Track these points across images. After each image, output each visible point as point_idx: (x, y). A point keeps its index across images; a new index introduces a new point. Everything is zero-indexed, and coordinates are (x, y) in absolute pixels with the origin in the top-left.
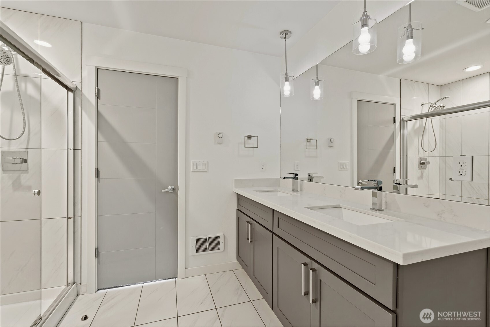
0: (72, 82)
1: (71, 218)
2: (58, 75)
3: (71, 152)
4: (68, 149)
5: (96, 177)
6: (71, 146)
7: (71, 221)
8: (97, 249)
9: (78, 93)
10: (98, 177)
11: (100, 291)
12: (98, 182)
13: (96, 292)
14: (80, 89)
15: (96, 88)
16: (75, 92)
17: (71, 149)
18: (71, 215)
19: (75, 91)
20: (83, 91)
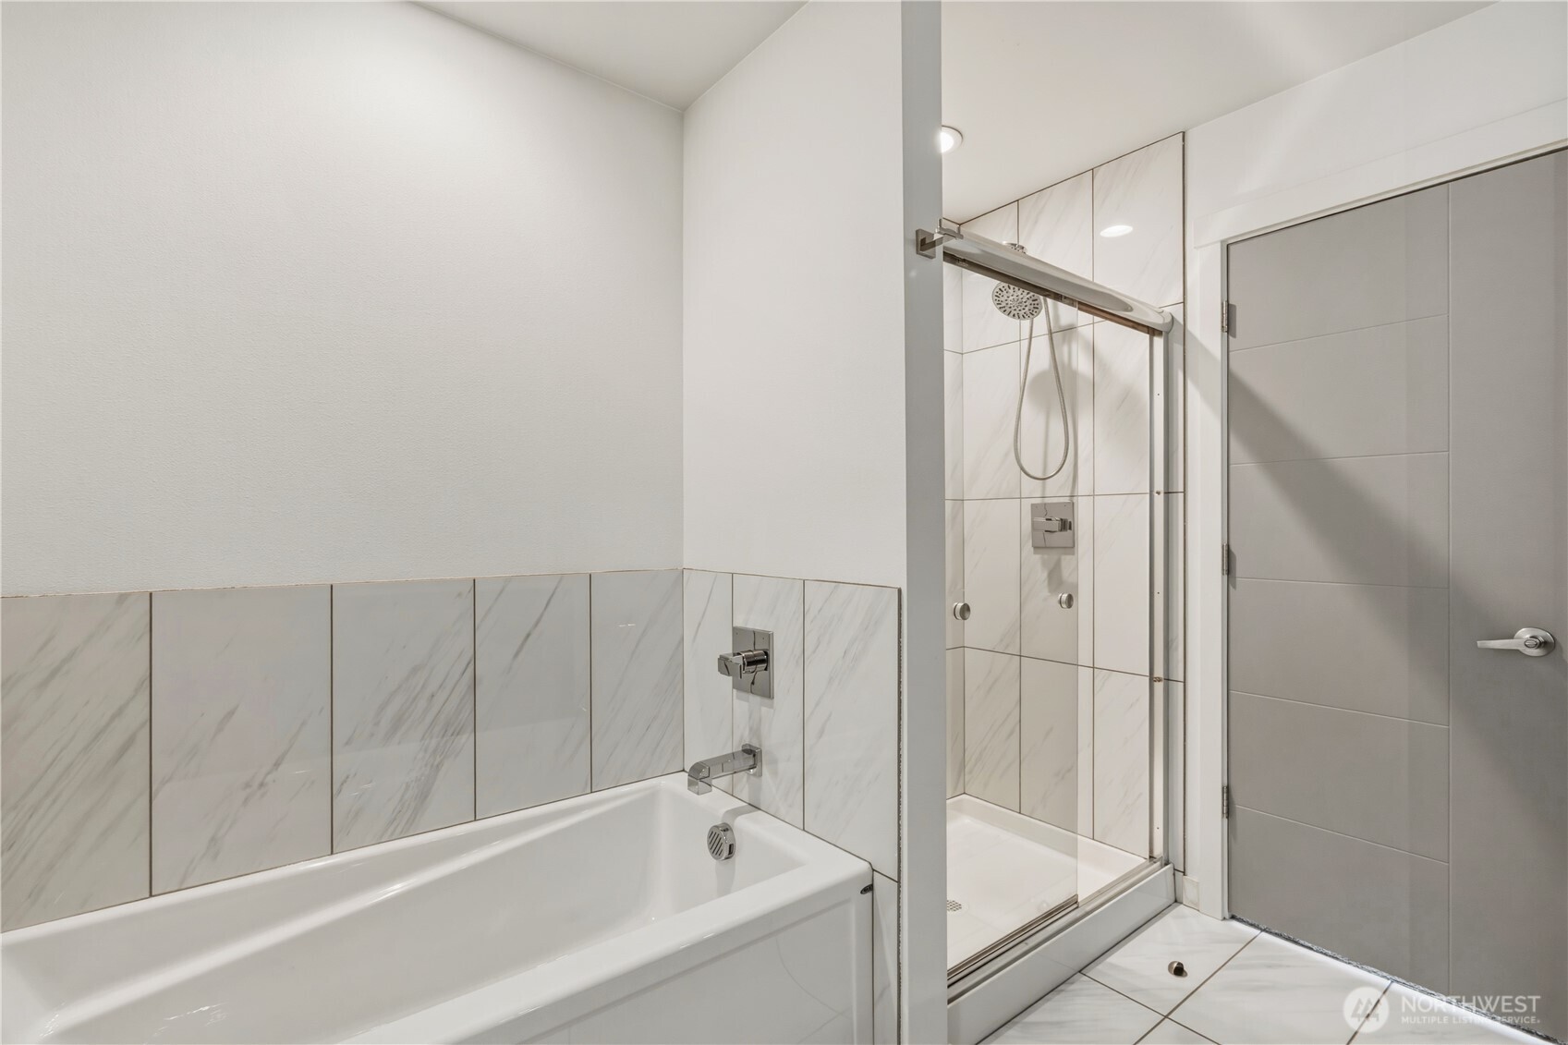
0: (1160, 310)
1: (1159, 680)
2: (1128, 308)
3: (1159, 500)
4: (1151, 491)
5: (1223, 574)
6: (1159, 485)
7: (1159, 687)
8: (1227, 791)
9: (1177, 333)
10: (1229, 572)
11: (1235, 924)
12: (1231, 588)
13: (1224, 919)
14: (1182, 323)
15: (1222, 304)
16: (1170, 334)
17: (1158, 493)
18: (1159, 672)
19: (1168, 333)
20: (1189, 327)
